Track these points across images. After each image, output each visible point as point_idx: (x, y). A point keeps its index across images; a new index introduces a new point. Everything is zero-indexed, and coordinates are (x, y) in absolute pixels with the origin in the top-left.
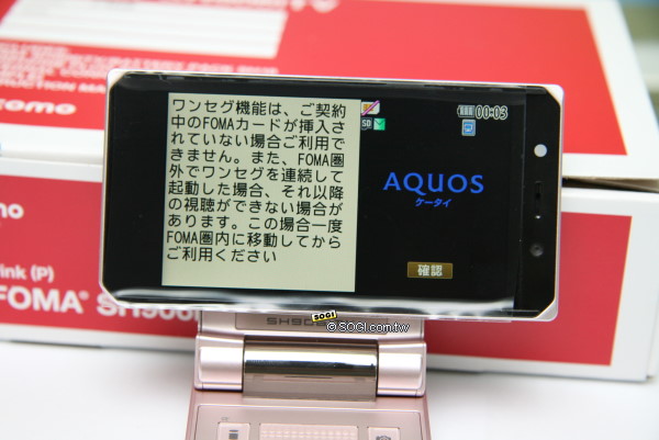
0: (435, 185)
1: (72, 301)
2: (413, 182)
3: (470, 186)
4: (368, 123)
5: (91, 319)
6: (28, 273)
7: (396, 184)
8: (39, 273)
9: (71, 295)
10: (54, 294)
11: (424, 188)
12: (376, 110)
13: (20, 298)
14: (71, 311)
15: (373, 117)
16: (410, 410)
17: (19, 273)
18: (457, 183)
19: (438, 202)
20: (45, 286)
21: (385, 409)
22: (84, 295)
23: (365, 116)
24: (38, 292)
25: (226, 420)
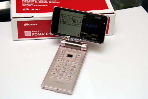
0: (91, 26)
1: (43, 34)
2: (88, 25)
3: (95, 26)
4: (84, 17)
5: (45, 36)
6: (37, 31)
7: (86, 25)
8: (39, 31)
9: (43, 33)
10: (40, 33)
11: (90, 26)
12: (85, 16)
13: (36, 34)
14: (43, 35)
15: (84, 16)
16: (84, 52)
17: (36, 31)
18: (94, 26)
19: (91, 28)
20: (39, 33)
21: (82, 52)
22: (44, 33)
23: (83, 16)
24: (38, 34)
25: (62, 50)
